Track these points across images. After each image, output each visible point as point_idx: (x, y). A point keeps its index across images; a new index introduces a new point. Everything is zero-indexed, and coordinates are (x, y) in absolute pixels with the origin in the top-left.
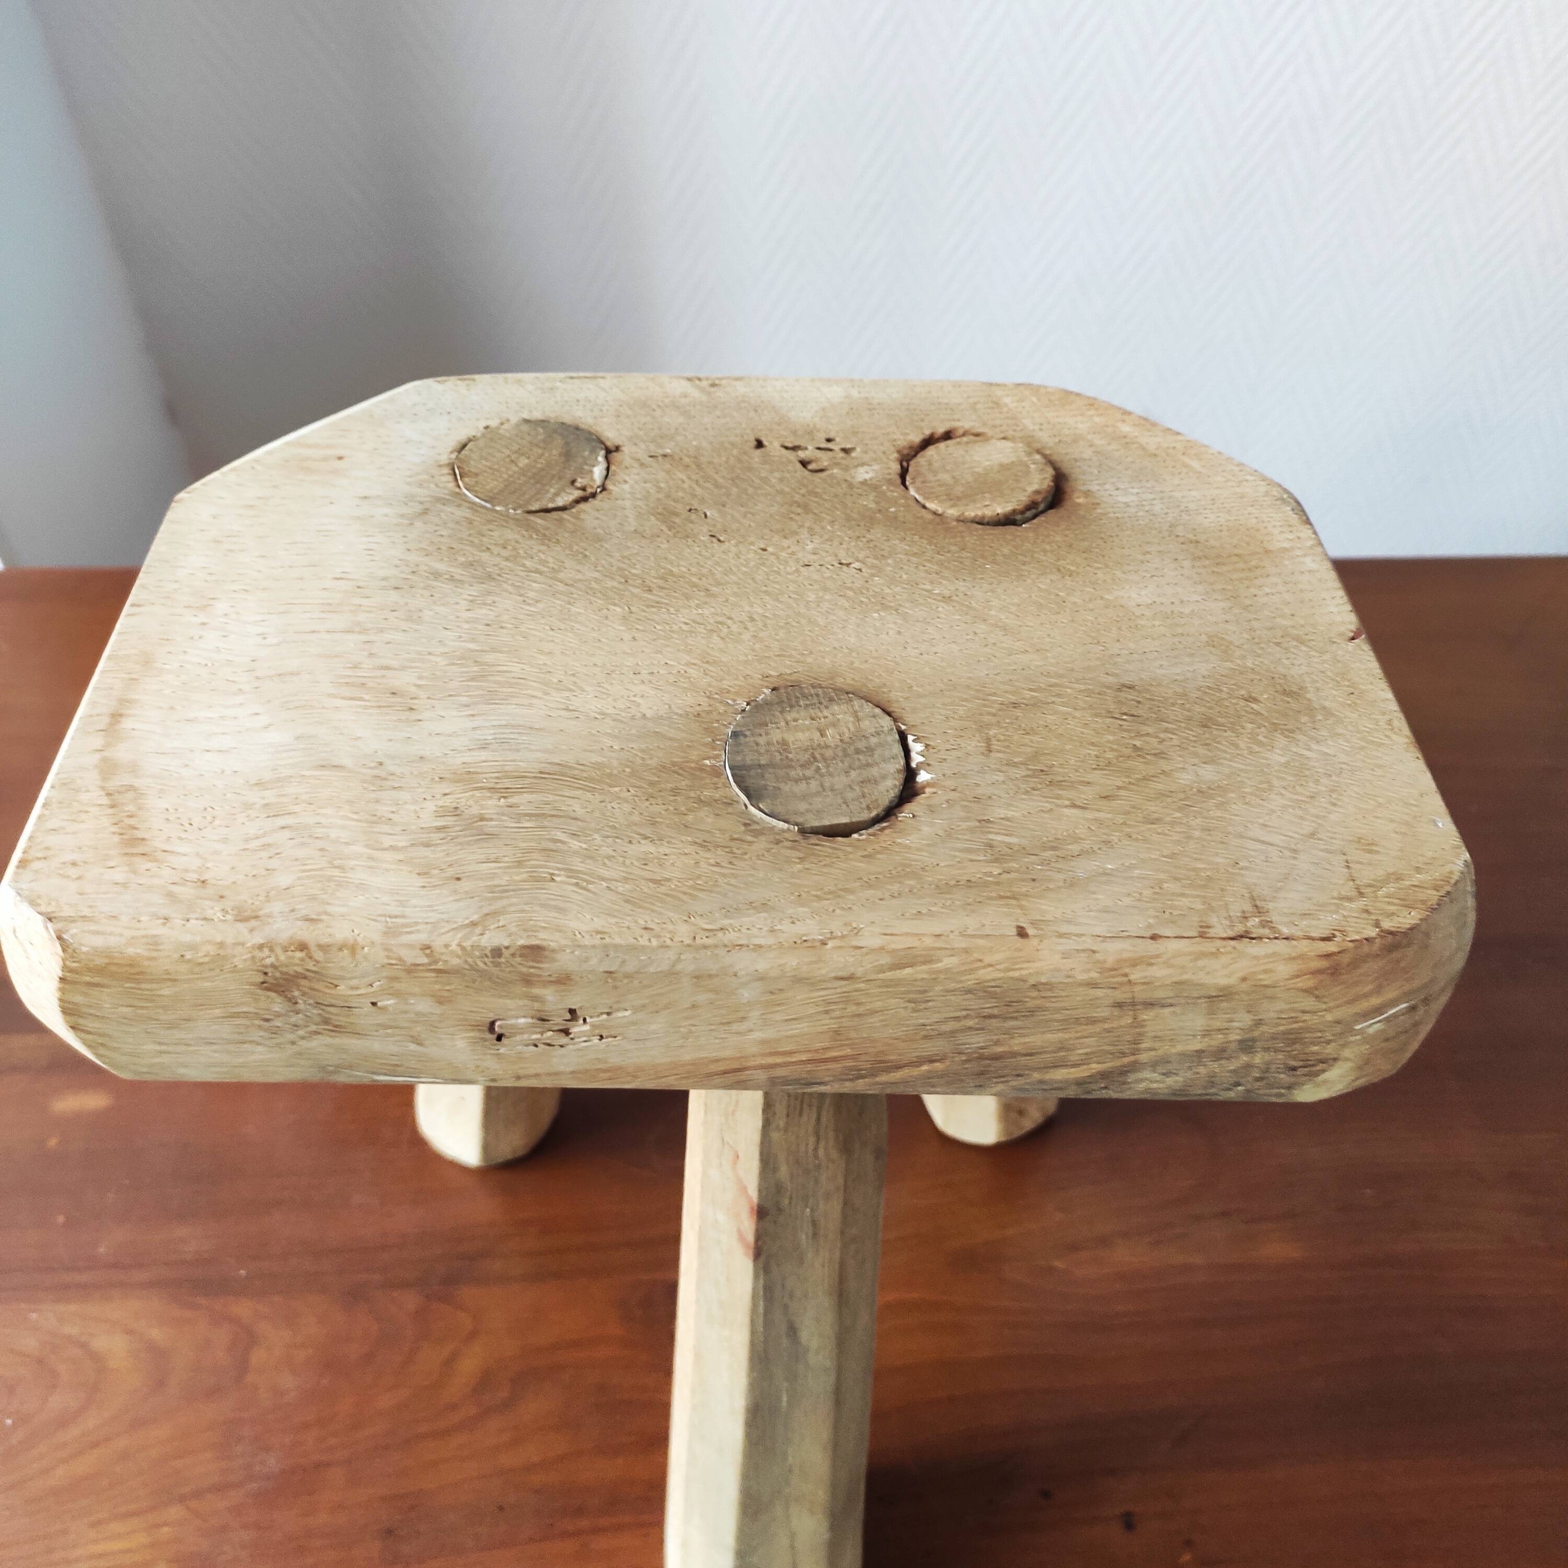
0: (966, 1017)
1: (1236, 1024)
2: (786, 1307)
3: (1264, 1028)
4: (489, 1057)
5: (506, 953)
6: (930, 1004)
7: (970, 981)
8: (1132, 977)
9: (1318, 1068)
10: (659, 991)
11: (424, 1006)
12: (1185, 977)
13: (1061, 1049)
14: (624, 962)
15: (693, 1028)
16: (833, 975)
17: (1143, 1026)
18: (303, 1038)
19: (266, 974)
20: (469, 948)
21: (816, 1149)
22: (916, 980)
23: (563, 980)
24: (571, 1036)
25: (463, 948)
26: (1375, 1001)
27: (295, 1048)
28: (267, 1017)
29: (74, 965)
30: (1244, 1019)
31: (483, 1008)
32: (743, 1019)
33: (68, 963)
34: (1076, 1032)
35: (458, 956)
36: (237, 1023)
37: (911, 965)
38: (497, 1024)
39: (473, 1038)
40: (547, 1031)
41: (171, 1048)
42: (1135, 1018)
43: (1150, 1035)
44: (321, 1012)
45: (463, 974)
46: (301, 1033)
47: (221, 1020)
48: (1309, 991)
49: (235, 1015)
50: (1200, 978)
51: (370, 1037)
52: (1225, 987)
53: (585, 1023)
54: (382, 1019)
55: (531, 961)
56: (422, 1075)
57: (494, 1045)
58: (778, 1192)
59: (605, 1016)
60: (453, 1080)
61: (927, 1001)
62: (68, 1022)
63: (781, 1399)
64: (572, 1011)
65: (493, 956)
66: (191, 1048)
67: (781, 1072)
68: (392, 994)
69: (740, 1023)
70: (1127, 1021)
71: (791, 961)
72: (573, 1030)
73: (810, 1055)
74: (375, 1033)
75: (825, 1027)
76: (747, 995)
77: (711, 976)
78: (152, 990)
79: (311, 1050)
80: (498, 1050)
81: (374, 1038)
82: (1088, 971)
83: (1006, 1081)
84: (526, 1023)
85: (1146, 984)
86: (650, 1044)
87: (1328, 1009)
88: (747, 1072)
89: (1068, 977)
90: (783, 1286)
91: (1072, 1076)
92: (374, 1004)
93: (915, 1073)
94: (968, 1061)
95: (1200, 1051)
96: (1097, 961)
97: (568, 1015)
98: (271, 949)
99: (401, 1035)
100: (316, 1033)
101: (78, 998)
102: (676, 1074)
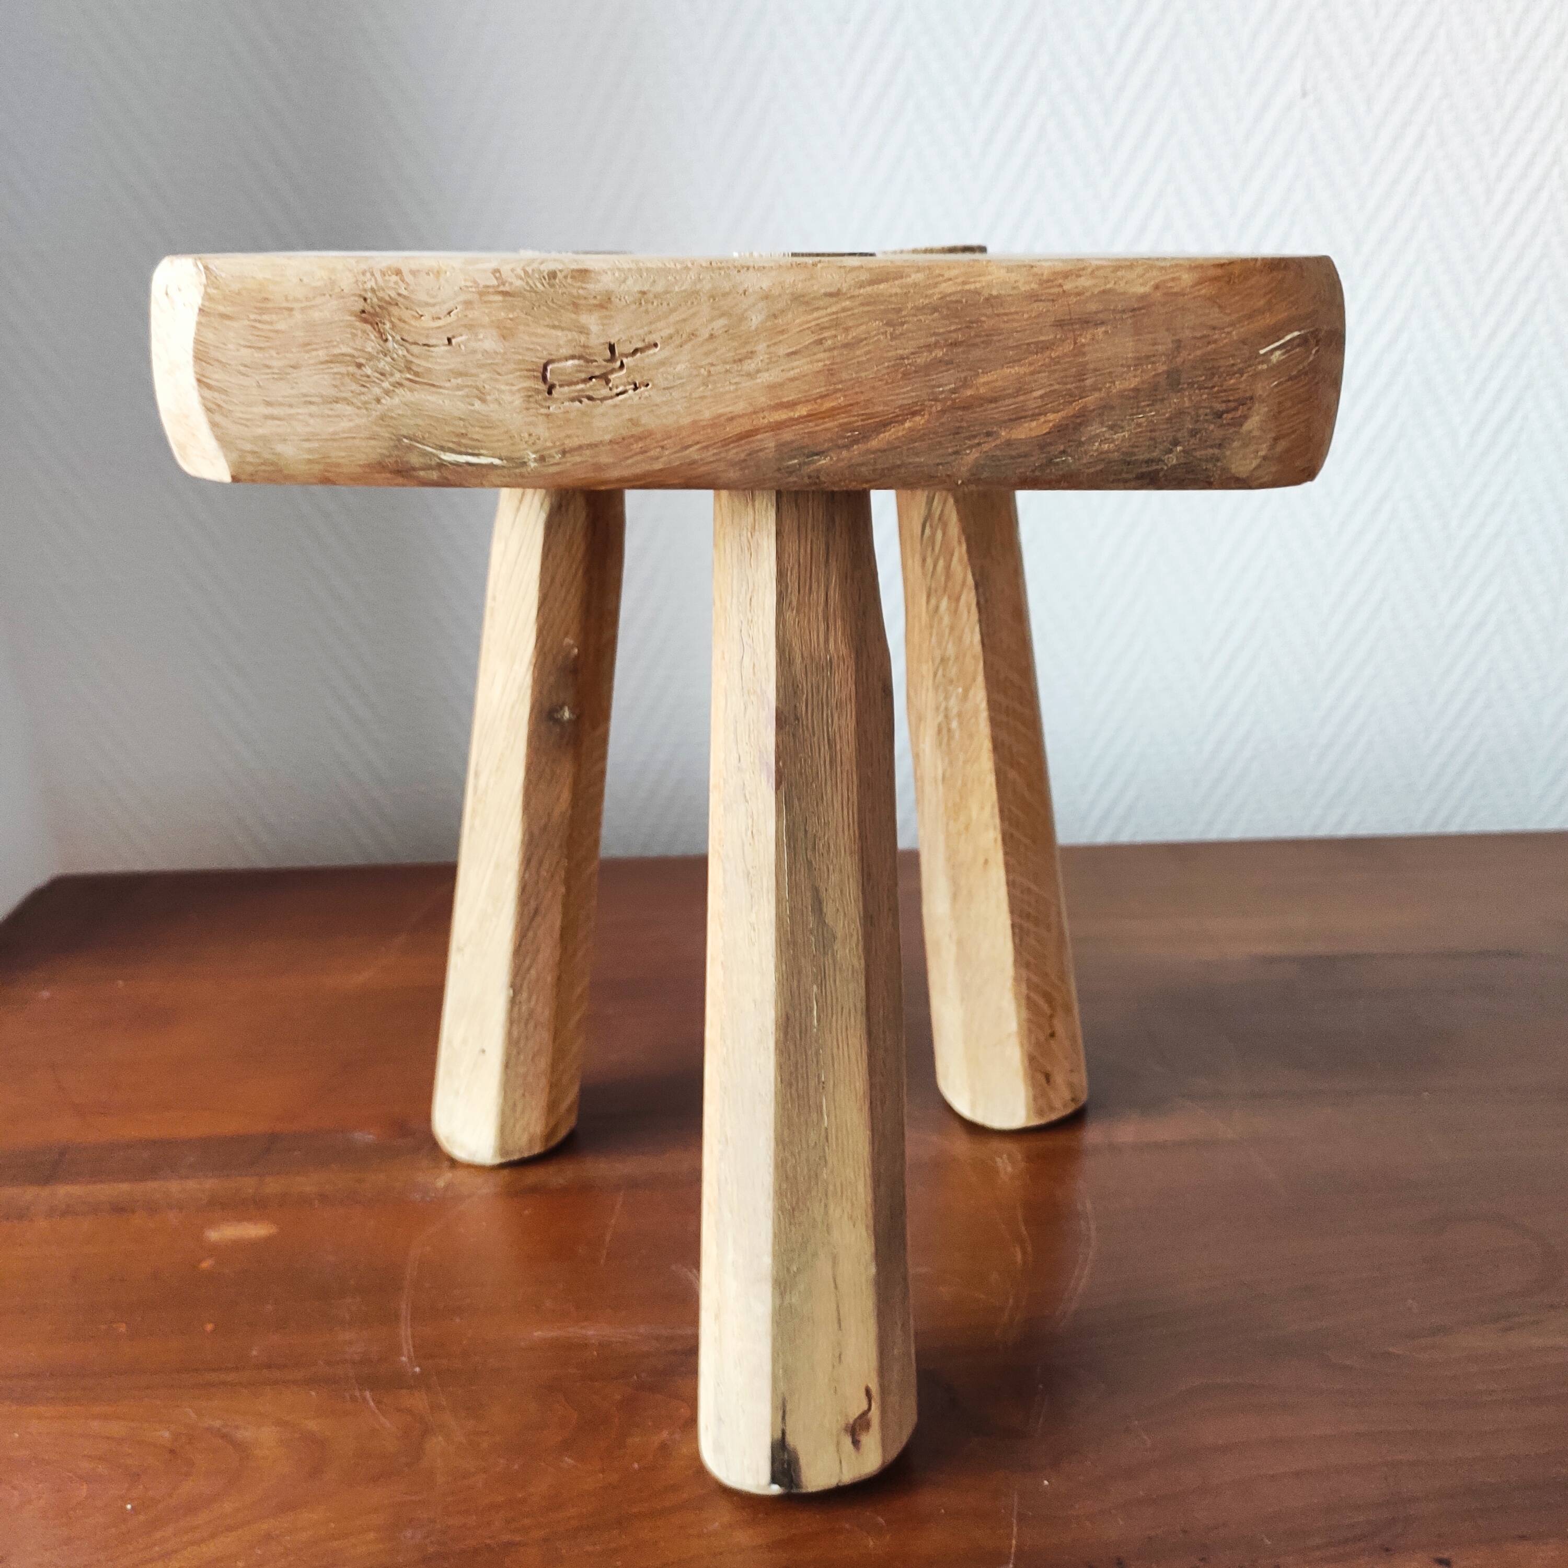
0: (936, 345)
1: (1160, 348)
3: (1184, 354)
4: (540, 418)
5: (559, 275)
6: (906, 326)
7: (935, 294)
8: (1065, 288)
9: (1239, 413)
10: (683, 316)
11: (489, 342)
12: (1108, 286)
13: (1018, 392)
14: (654, 281)
15: (712, 369)
16: (823, 291)
17: (1084, 354)
18: (387, 392)
19: (365, 299)
20: (530, 272)
21: (827, 641)
22: (891, 296)
23: (605, 303)
24: (610, 385)
25: (526, 272)
26: (1268, 320)
27: (377, 410)
28: (361, 360)
30: (1165, 343)
31: (539, 344)
32: (752, 354)
33: (209, 290)
34: (1030, 364)
35: (521, 279)
36: (335, 370)
37: (887, 280)
38: (549, 368)
39: (528, 389)
40: (591, 379)
41: (275, 411)
42: (1075, 343)
43: (1091, 366)
44: (405, 353)
45: (525, 298)
46: (386, 385)
47: (322, 366)
48: (1212, 300)
49: (334, 360)
50: (1121, 287)
51: (441, 390)
52: (1143, 297)
53: (622, 365)
54: (454, 363)
55: (579, 284)
56: (482, 451)
57: (545, 400)
58: (795, 693)
59: (639, 355)
60: (508, 459)
61: (903, 324)
62: (196, 373)
63: (812, 1010)
64: (612, 348)
65: (549, 279)
66: (292, 411)
67: (787, 435)
68: (465, 326)
69: (749, 361)
70: (1068, 347)
71: (789, 278)
72: (611, 377)
73: (810, 407)
74: (448, 385)
75: (821, 364)
76: (756, 319)
77: (725, 295)
78: (271, 323)
79: (392, 411)
80: (549, 408)
81: (446, 392)
82: (1030, 283)
83: (979, 444)
84: (574, 365)
85: (1078, 294)
86: (676, 394)
87: (1232, 324)
88: (759, 437)
89: (1014, 288)
90: (806, 831)
91: (1033, 434)
92: (449, 340)
93: (900, 434)
94: (943, 411)
95: (1136, 390)
96: (1035, 275)
97: (608, 354)
98: (373, 274)
99: (467, 386)
100: (400, 385)
101: (210, 337)
102: (698, 443)
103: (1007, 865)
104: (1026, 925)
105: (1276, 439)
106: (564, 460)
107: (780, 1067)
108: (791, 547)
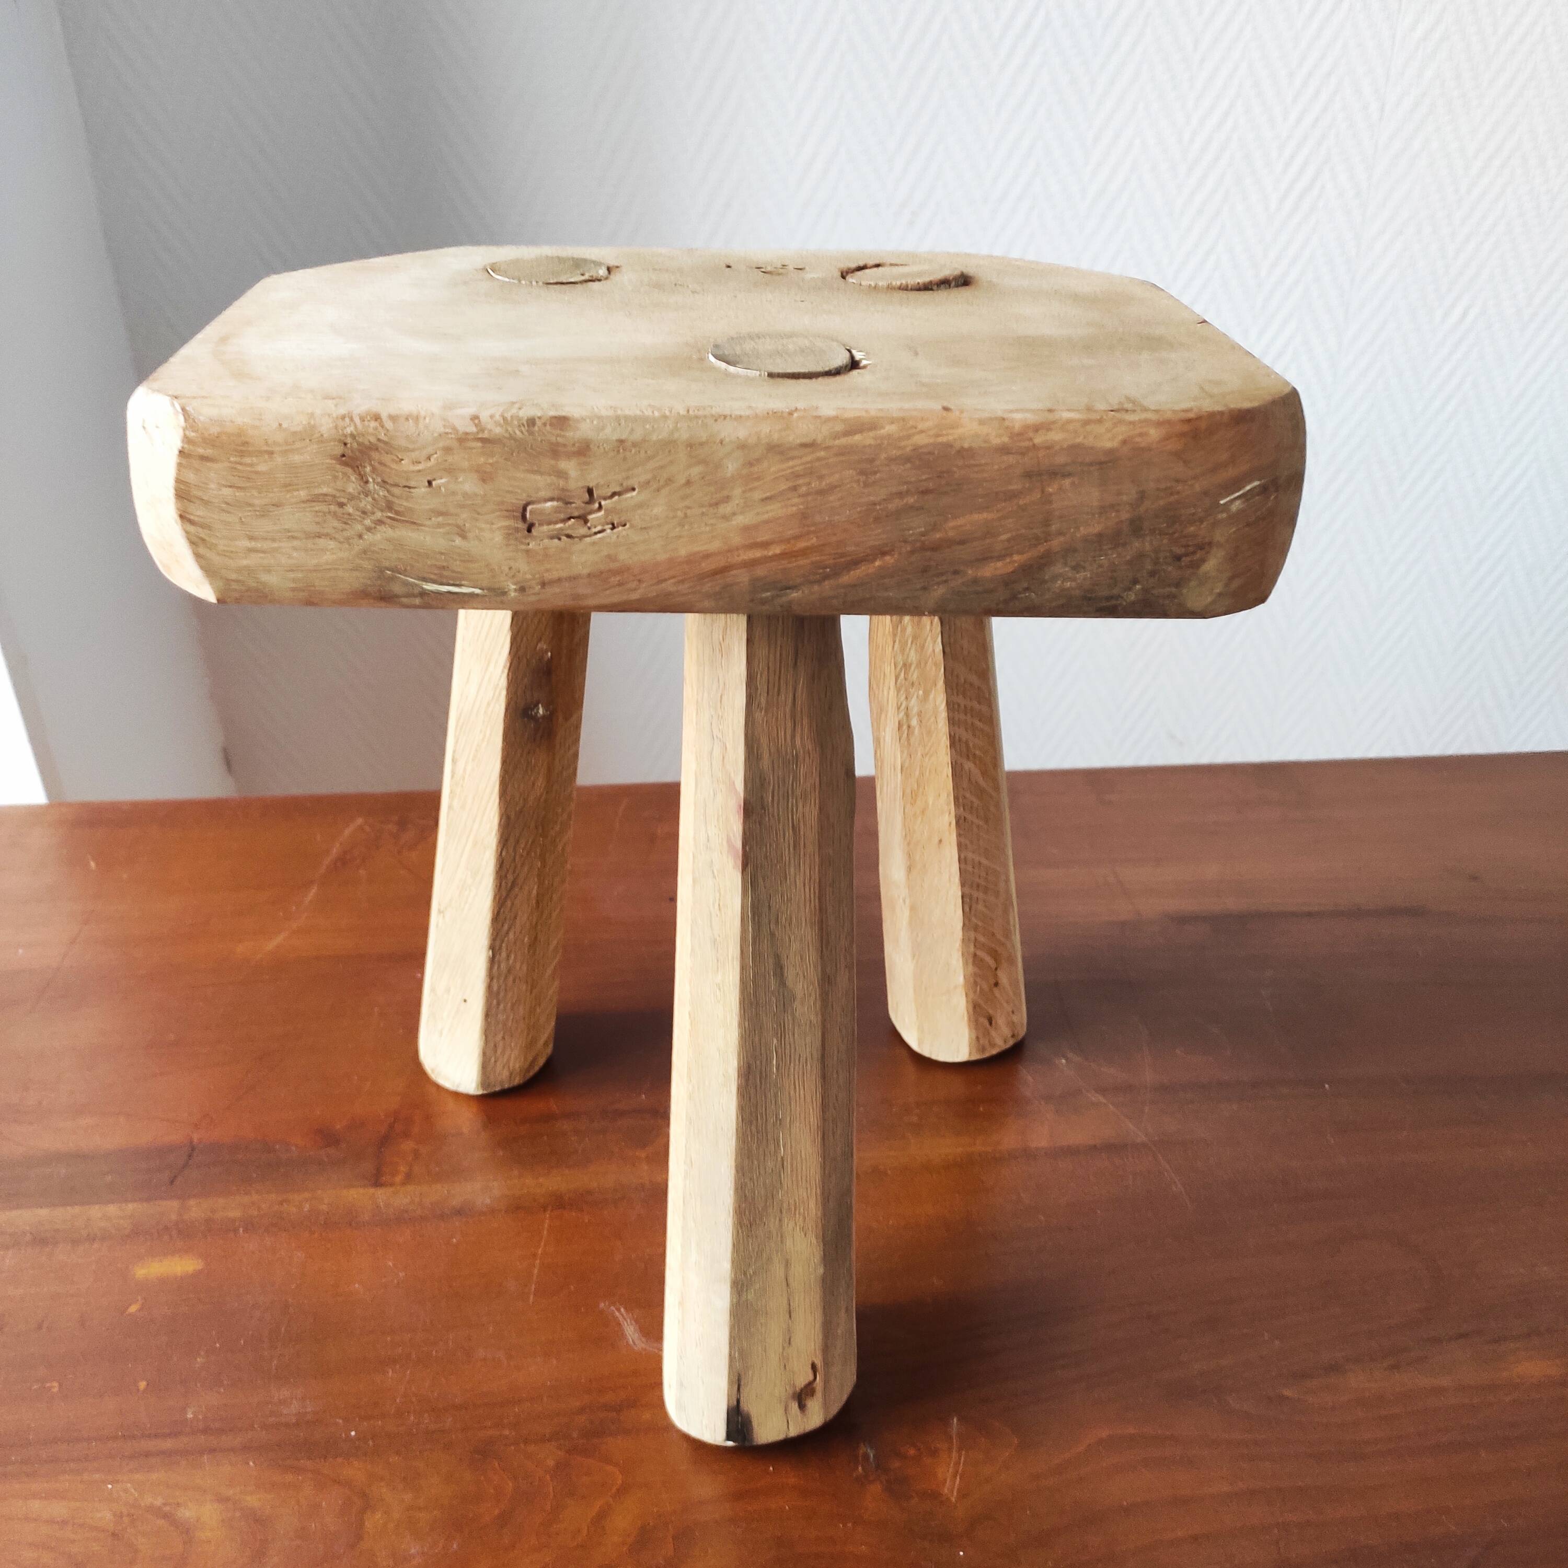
0: (908, 492)
1: (1125, 498)
2: (772, 935)
3: (1147, 504)
4: (520, 553)
5: (539, 423)
6: (878, 475)
7: (908, 445)
8: (1035, 441)
9: (1197, 556)
10: (661, 463)
11: (469, 485)
12: (1077, 440)
13: (986, 535)
14: (632, 430)
15: (689, 512)
16: (799, 443)
17: (1051, 502)
18: (369, 529)
19: (345, 444)
20: (509, 418)
21: (793, 737)
22: (864, 447)
23: (583, 450)
24: (589, 525)
25: (505, 419)
26: (1230, 473)
27: (359, 545)
28: (343, 500)
29: (193, 434)
30: (1129, 493)
31: (519, 487)
32: (727, 499)
33: (187, 433)
34: (998, 511)
35: (500, 425)
36: (317, 509)
37: (861, 431)
38: (529, 508)
39: (508, 527)
40: (570, 518)
41: (259, 545)
42: (1043, 492)
43: (1057, 513)
44: (386, 494)
45: (504, 445)
46: (368, 522)
47: (303, 505)
48: (1177, 455)
49: (315, 499)
50: (1090, 442)
51: (423, 528)
52: (1111, 451)
53: (600, 507)
54: (434, 503)
55: (559, 432)
56: (463, 582)
57: (525, 538)
58: (762, 785)
59: (616, 497)
60: (489, 589)
61: (875, 473)
62: (178, 509)
63: (771, 1062)
64: (590, 491)
65: (528, 426)
66: (275, 545)
67: (760, 571)
68: (445, 470)
69: (725, 505)
70: (1037, 495)
71: (765, 429)
72: (590, 517)
73: (783, 547)
74: (428, 523)
75: (794, 509)
76: (731, 467)
77: (702, 444)
78: (251, 465)
79: (375, 545)
80: (529, 544)
81: (427, 529)
82: (1000, 436)
83: (946, 581)
84: (553, 507)
85: (1048, 448)
86: (652, 534)
87: (1195, 478)
88: (732, 573)
89: (985, 442)
90: (770, 907)
91: (999, 572)
92: (430, 483)
93: (870, 571)
94: (912, 552)
95: (1100, 535)
96: (1007, 428)
97: (587, 496)
98: (352, 419)
99: (449, 525)
100: (380, 522)
101: (191, 477)
102: (674, 577)
103: (960, 846)
104: (975, 894)
105: (1231, 579)
106: (544, 590)
107: (741, 1108)
108: (762, 651)
